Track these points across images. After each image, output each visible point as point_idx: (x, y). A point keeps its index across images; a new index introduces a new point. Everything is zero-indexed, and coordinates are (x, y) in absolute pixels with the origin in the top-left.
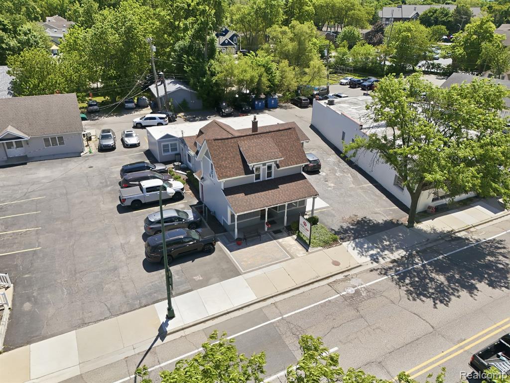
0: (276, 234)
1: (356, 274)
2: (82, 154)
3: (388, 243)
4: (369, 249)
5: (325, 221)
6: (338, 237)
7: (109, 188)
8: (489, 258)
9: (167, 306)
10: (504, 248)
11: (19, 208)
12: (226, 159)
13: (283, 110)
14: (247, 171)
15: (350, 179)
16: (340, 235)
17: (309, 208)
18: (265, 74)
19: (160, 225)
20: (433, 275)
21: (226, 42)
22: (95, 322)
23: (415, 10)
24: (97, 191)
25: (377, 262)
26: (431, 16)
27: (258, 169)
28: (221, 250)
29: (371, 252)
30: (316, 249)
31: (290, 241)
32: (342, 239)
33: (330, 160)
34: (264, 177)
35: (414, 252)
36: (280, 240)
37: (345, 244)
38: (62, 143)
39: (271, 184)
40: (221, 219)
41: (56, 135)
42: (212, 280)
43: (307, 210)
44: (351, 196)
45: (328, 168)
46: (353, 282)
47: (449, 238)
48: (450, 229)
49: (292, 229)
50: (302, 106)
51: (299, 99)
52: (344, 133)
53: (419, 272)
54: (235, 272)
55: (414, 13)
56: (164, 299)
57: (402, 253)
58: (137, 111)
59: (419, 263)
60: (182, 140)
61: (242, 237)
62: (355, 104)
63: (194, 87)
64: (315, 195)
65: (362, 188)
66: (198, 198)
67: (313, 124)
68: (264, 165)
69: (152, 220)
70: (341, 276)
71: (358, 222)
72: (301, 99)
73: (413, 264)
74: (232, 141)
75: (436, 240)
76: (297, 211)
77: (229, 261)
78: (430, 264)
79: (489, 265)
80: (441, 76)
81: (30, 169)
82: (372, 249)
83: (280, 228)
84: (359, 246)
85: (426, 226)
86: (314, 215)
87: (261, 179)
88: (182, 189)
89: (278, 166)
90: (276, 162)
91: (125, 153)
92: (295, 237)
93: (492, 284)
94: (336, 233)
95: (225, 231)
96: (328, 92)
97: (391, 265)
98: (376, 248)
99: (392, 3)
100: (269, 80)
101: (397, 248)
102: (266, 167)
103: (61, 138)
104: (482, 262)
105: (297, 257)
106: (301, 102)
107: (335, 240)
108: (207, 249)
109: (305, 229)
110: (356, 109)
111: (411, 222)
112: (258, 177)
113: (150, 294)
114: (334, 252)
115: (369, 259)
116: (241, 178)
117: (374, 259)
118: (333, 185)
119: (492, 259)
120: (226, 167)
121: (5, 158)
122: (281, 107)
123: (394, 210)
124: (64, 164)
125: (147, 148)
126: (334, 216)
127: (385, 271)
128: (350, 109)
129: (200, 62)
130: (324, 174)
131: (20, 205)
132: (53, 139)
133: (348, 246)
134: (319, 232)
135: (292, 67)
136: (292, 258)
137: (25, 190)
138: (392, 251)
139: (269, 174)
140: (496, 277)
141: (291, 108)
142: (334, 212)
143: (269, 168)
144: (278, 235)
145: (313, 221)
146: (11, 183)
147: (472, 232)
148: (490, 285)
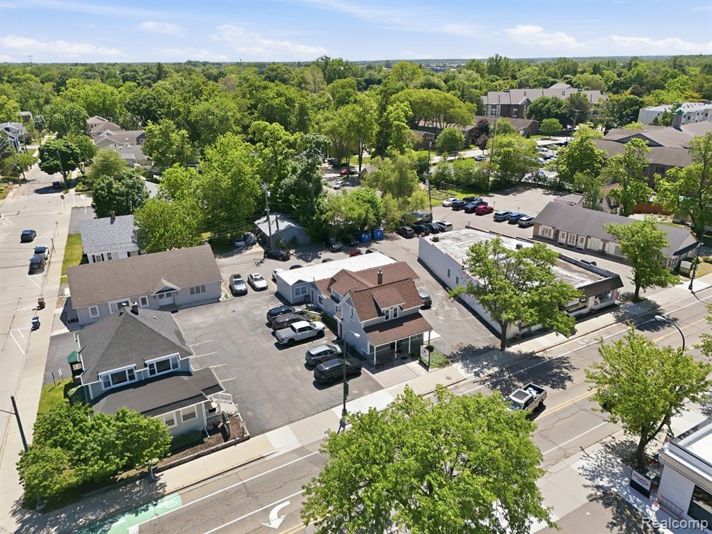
0: (404, 360)
1: (463, 385)
2: (220, 299)
3: (486, 363)
4: (472, 368)
5: (438, 349)
6: (449, 360)
7: (260, 330)
8: (555, 370)
9: (343, 408)
10: (568, 363)
12: (365, 306)
13: (389, 242)
14: (380, 314)
15: (457, 312)
16: (452, 359)
17: (426, 338)
18: (371, 209)
19: (320, 357)
20: (516, 383)
22: (298, 420)
23: (525, 95)
24: (251, 333)
25: (479, 377)
26: (542, 106)
27: (387, 312)
28: (366, 373)
29: (474, 370)
30: (433, 369)
31: (414, 364)
32: (453, 362)
33: (438, 295)
34: (392, 317)
35: (504, 369)
36: (407, 365)
37: (455, 365)
38: (204, 290)
39: (397, 322)
40: (361, 350)
41: (200, 285)
42: (366, 393)
43: (424, 340)
44: (458, 327)
45: (438, 303)
46: (460, 390)
47: (531, 357)
48: (531, 351)
49: (415, 355)
50: (408, 236)
51: (403, 229)
52: (449, 270)
53: (506, 381)
54: (378, 387)
55: (524, 98)
56: (341, 404)
57: (496, 369)
58: (247, 249)
59: (507, 376)
60: (313, 284)
61: (380, 363)
62: (458, 239)
63: (304, 224)
64: (430, 329)
65: (466, 320)
66: (336, 335)
67: (421, 258)
68: (391, 308)
69: (313, 353)
70: (453, 387)
71: (465, 348)
72: (406, 230)
73: (503, 376)
74: (368, 291)
75: (522, 359)
76: (418, 342)
77: (373, 380)
78: (514, 376)
79: (555, 375)
80: (548, 189)
82: (475, 368)
83: (406, 355)
84: (466, 366)
85: (514, 349)
86: (431, 344)
87: (390, 319)
88: (324, 328)
89: (402, 309)
90: (400, 306)
91: (258, 296)
92: (418, 361)
93: (553, 387)
94: (448, 357)
95: (365, 359)
96: (431, 219)
97: (488, 378)
98: (478, 367)
99: (499, 78)
100: (375, 215)
101: (492, 366)
102: (393, 310)
103: (203, 287)
104: (550, 373)
105: (421, 375)
106: (406, 233)
107: (447, 363)
108: (356, 373)
109: (425, 356)
110: (458, 246)
111: (503, 346)
112: (387, 318)
113: (327, 403)
114: (447, 370)
115: (473, 374)
116: (376, 319)
117: (477, 374)
118: (443, 318)
119: (558, 371)
120: (365, 312)
122: (387, 238)
123: (491, 338)
125: (276, 290)
126: (445, 345)
127: (483, 382)
128: (453, 247)
129: (308, 201)
130: (435, 309)
131: (198, 348)
132: (198, 288)
133: (458, 366)
134: (436, 357)
135: (396, 199)
136: (418, 376)
138: (489, 369)
139: (395, 315)
140: (557, 382)
141: (397, 239)
142: (445, 341)
143: (396, 310)
144: (405, 360)
145: (430, 349)
147: (547, 352)
148: (551, 387)
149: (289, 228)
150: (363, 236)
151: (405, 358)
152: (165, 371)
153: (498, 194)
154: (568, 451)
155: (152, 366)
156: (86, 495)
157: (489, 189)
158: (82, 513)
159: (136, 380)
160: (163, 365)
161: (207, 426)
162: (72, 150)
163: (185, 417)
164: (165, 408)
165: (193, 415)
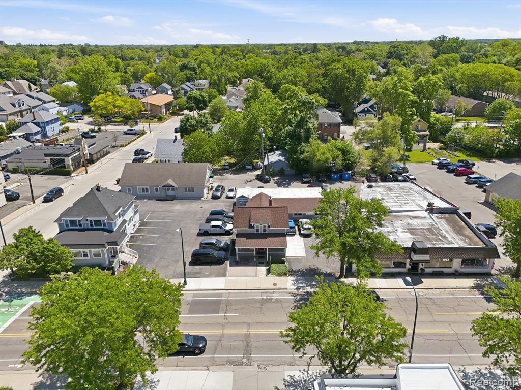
0: (260, 263)
2: (202, 199)
6: (289, 273)
11: (157, 224)
12: (241, 218)
14: (251, 226)
19: (207, 246)
21: (366, 109)
25: (298, 291)
27: (257, 226)
28: (227, 265)
29: (298, 285)
30: (271, 276)
31: (263, 269)
34: (261, 231)
37: (290, 277)
38: (193, 191)
39: (264, 236)
41: (191, 187)
42: (212, 276)
54: (223, 275)
58: (252, 172)
61: (239, 260)
68: (261, 224)
69: (202, 242)
70: (272, 291)
71: (312, 269)
77: (225, 270)
81: (173, 204)
82: (302, 284)
85: (348, 280)
87: (259, 232)
88: (231, 230)
89: (269, 227)
90: (268, 224)
91: (224, 202)
92: (267, 268)
94: (292, 271)
96: (406, 172)
97: (303, 293)
102: (262, 226)
103: (193, 188)
105: (259, 277)
107: (285, 274)
108: (220, 262)
111: (341, 276)
112: (257, 230)
116: (246, 229)
117: (298, 288)
120: (240, 223)
121: (165, 195)
122: (354, 181)
124: (190, 204)
126: (301, 263)
127: (296, 295)
131: (158, 223)
132: (189, 188)
133: (291, 279)
134: (280, 268)
136: (256, 276)
137: (165, 216)
139: (265, 230)
142: (303, 260)
143: (265, 227)
146: (161, 210)
149: (280, 161)
150: (333, 175)
151: (263, 263)
152: (98, 226)
153: (501, 161)
154: (296, 362)
155: (91, 221)
156: (31, 279)
157: (494, 155)
158: (23, 286)
159: (83, 227)
160: (98, 223)
161: (108, 265)
162: (204, 98)
163: (95, 255)
164: (81, 246)
165: (99, 255)
